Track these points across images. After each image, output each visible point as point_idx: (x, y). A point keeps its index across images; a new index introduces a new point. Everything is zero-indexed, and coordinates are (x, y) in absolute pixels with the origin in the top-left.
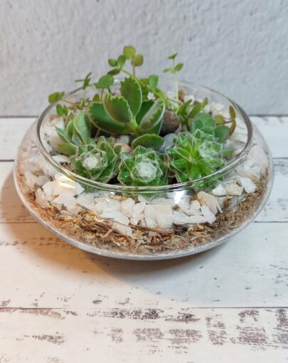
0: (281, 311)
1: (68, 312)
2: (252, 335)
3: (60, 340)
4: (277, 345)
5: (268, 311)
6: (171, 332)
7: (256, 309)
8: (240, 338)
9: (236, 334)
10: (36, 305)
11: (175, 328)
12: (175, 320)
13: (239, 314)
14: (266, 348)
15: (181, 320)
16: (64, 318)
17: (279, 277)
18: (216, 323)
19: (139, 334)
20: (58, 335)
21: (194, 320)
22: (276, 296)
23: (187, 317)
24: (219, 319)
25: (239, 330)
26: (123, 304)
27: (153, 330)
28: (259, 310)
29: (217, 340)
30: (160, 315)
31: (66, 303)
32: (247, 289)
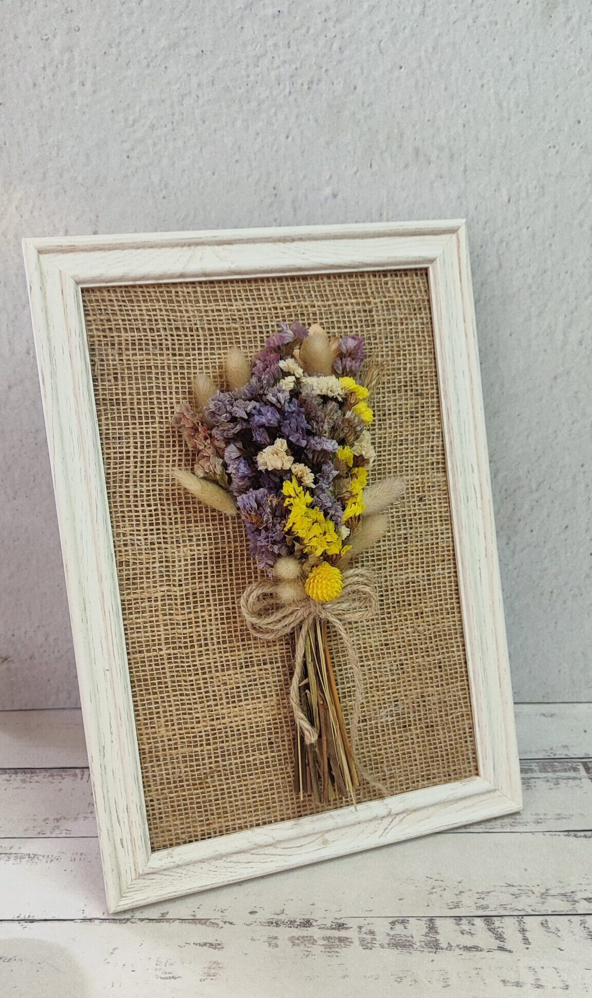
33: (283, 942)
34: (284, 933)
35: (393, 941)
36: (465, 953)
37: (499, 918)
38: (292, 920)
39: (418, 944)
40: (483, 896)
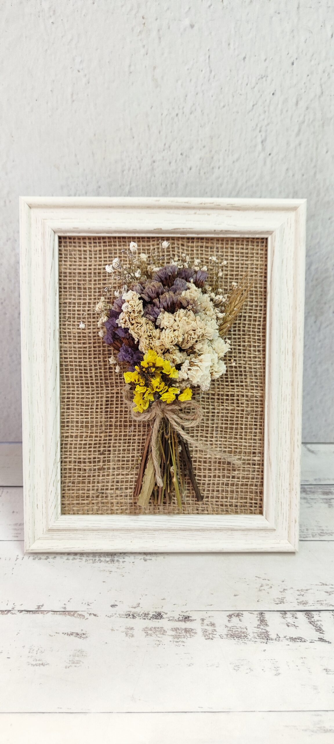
0: (261, 613)
1: (90, 614)
2: (236, 633)
3: (84, 636)
4: (256, 640)
5: (251, 613)
6: (172, 630)
7: (241, 612)
8: (227, 635)
9: (225, 631)
10: (65, 608)
11: (175, 627)
12: (176, 620)
13: (228, 616)
14: (247, 642)
15: (181, 621)
16: (87, 619)
17: (262, 586)
18: (209, 623)
19: (147, 631)
20: (83, 632)
21: (191, 620)
22: (258, 601)
23: (186, 618)
24: (212, 620)
25: (227, 629)
26: (135, 608)
27: (158, 628)
28: (244, 612)
29: (208, 636)
30: (164, 616)
31: (89, 607)
32: (235, 596)
33: (138, 633)
34: (139, 624)
35: (230, 632)
36: (291, 643)
37: (317, 613)
38: (146, 612)
39: (252, 635)
40: (302, 593)
